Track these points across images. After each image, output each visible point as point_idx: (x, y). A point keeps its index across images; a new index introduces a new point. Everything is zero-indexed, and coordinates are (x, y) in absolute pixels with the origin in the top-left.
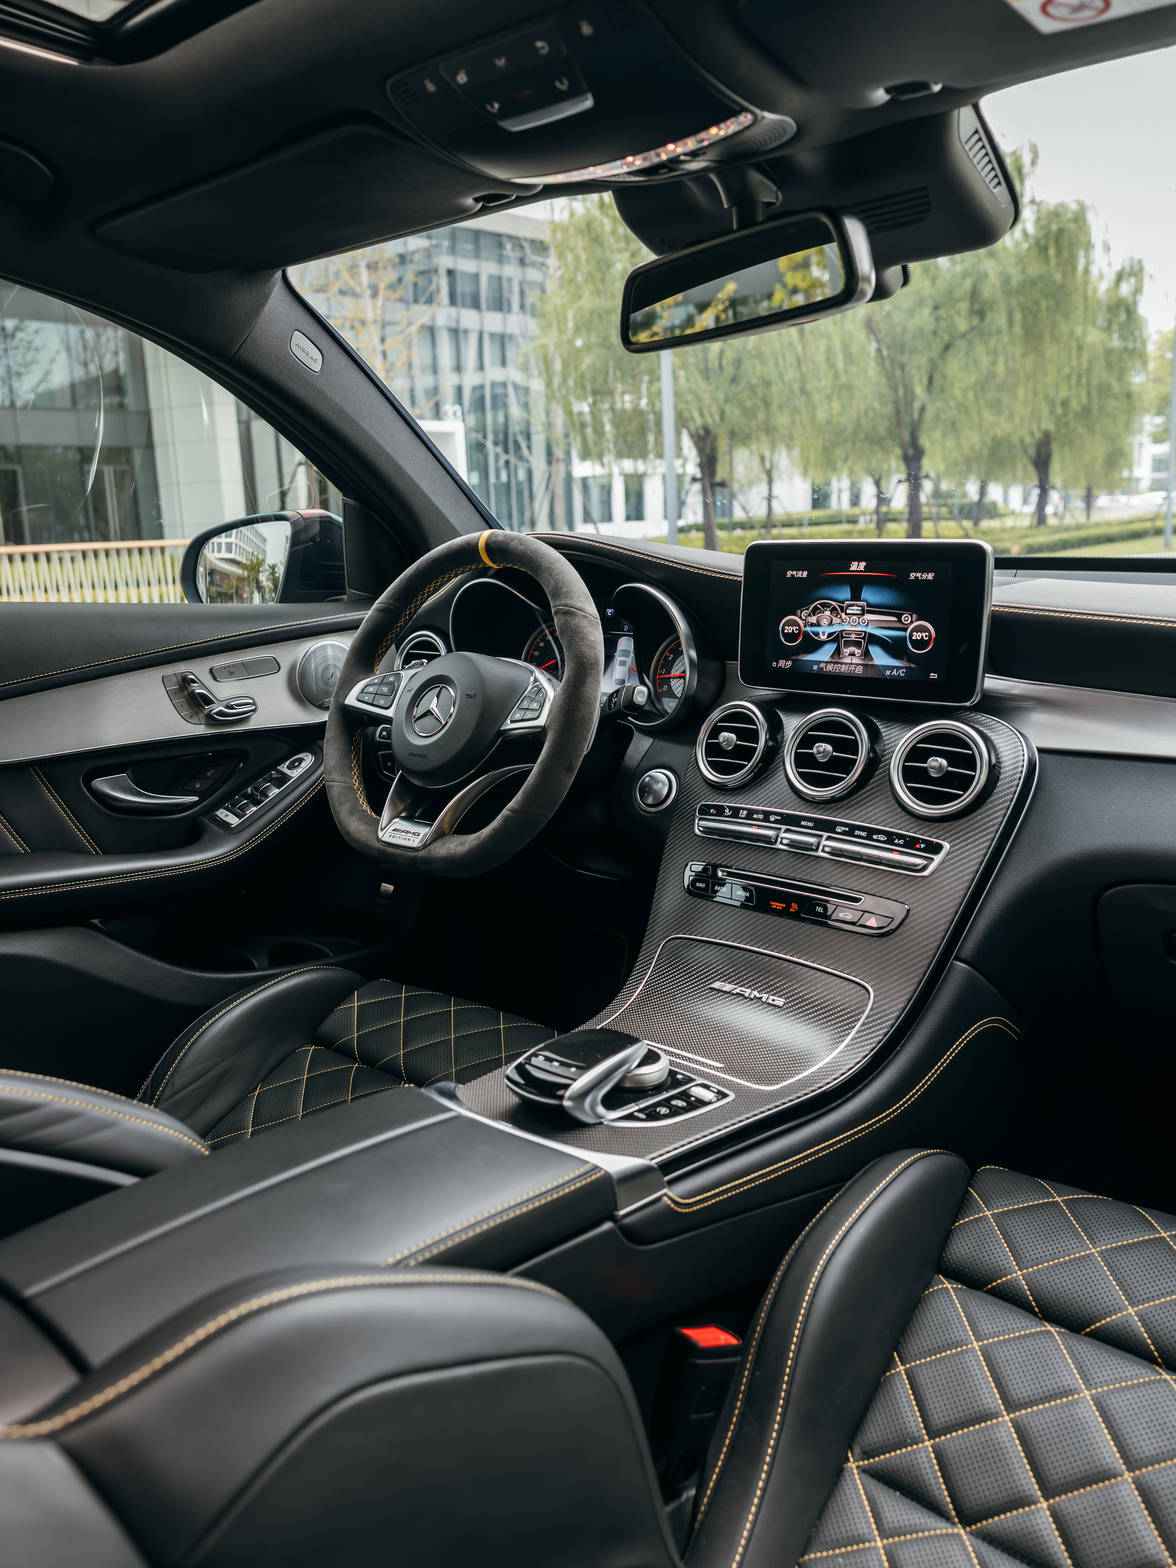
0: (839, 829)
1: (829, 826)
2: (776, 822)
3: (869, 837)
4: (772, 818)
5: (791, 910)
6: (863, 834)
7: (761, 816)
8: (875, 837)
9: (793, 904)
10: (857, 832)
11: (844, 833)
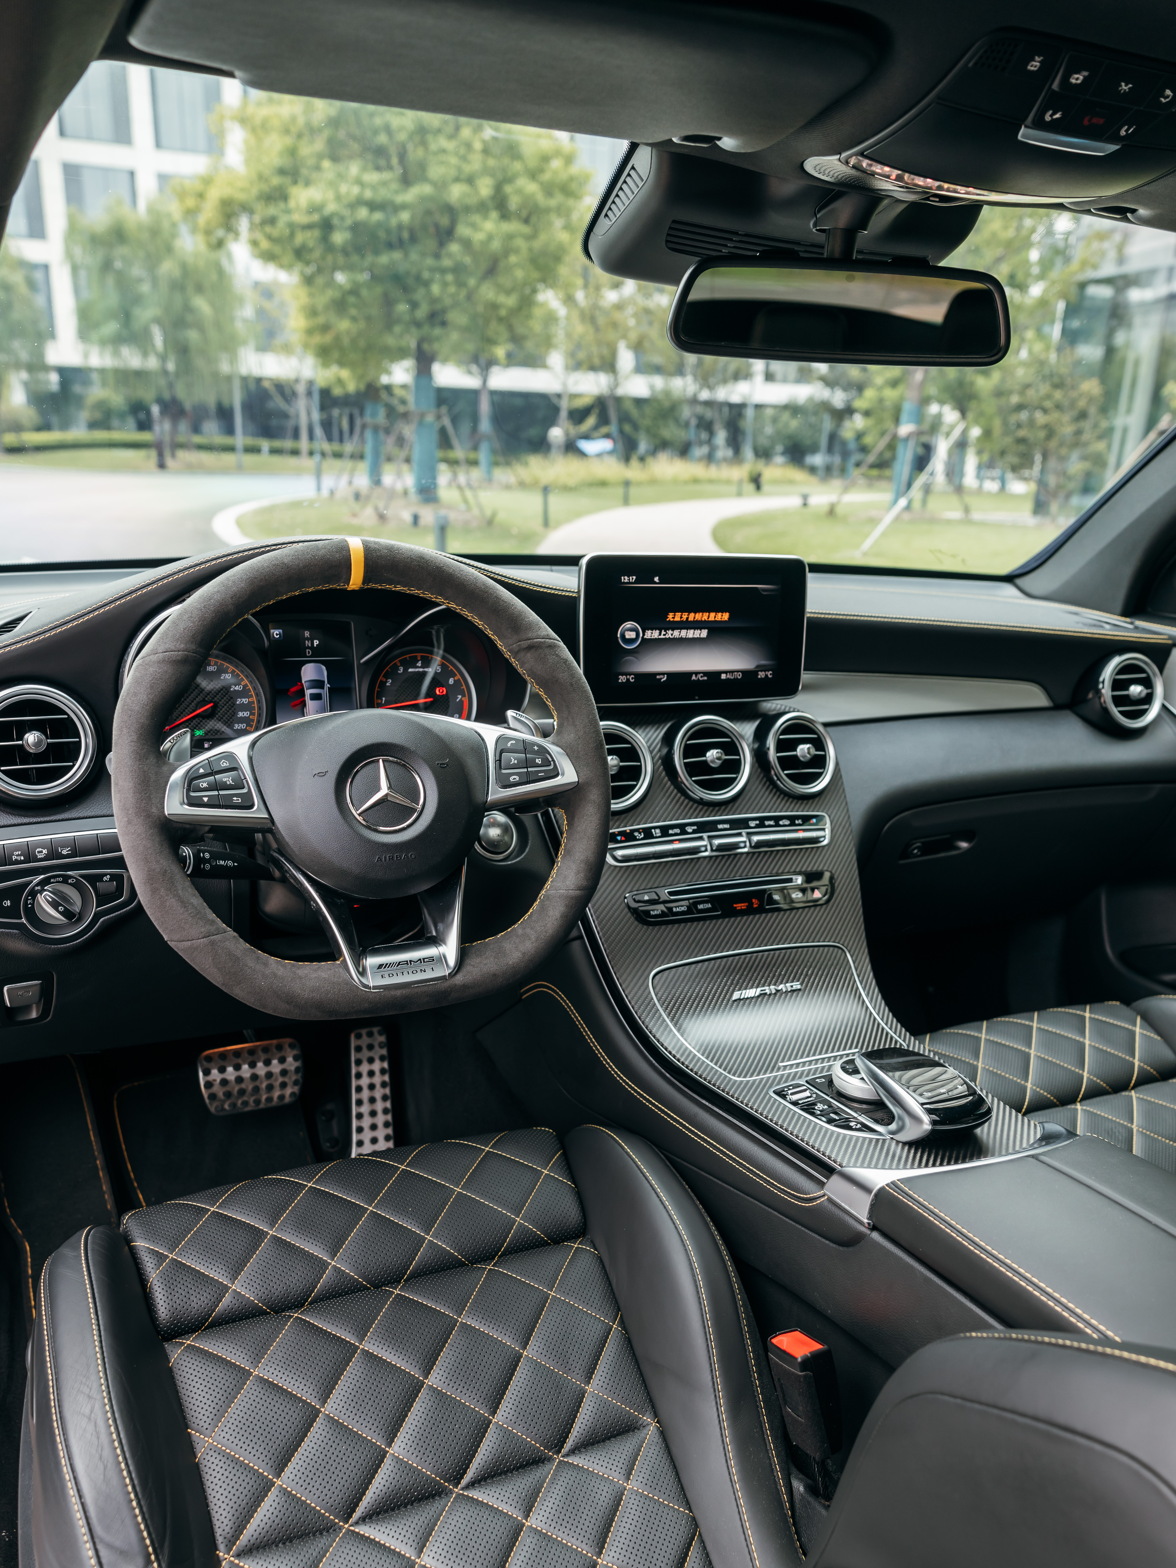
0: (752, 824)
1: (743, 824)
2: (694, 832)
3: (777, 825)
4: (689, 829)
5: (755, 906)
6: (772, 823)
7: (678, 831)
8: (781, 823)
9: (754, 901)
10: (767, 823)
11: (757, 826)
